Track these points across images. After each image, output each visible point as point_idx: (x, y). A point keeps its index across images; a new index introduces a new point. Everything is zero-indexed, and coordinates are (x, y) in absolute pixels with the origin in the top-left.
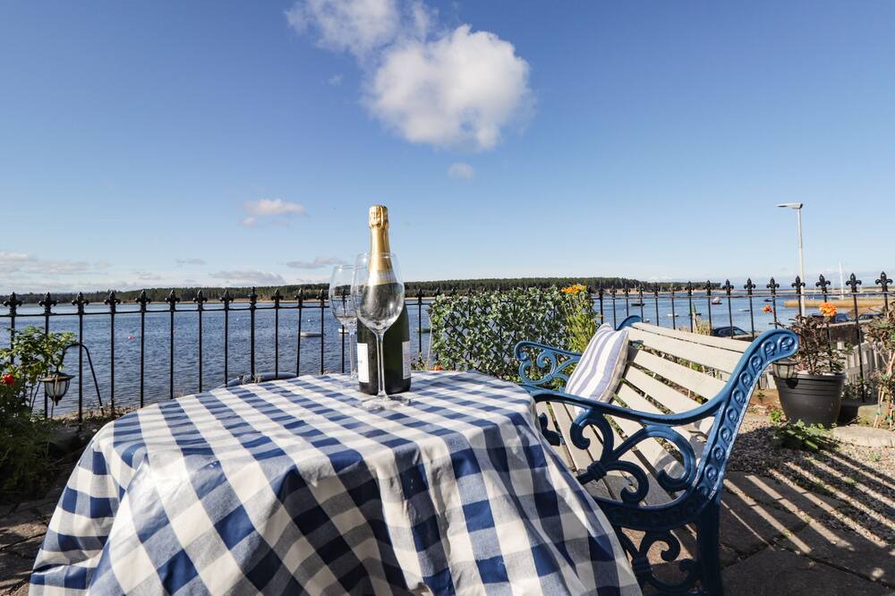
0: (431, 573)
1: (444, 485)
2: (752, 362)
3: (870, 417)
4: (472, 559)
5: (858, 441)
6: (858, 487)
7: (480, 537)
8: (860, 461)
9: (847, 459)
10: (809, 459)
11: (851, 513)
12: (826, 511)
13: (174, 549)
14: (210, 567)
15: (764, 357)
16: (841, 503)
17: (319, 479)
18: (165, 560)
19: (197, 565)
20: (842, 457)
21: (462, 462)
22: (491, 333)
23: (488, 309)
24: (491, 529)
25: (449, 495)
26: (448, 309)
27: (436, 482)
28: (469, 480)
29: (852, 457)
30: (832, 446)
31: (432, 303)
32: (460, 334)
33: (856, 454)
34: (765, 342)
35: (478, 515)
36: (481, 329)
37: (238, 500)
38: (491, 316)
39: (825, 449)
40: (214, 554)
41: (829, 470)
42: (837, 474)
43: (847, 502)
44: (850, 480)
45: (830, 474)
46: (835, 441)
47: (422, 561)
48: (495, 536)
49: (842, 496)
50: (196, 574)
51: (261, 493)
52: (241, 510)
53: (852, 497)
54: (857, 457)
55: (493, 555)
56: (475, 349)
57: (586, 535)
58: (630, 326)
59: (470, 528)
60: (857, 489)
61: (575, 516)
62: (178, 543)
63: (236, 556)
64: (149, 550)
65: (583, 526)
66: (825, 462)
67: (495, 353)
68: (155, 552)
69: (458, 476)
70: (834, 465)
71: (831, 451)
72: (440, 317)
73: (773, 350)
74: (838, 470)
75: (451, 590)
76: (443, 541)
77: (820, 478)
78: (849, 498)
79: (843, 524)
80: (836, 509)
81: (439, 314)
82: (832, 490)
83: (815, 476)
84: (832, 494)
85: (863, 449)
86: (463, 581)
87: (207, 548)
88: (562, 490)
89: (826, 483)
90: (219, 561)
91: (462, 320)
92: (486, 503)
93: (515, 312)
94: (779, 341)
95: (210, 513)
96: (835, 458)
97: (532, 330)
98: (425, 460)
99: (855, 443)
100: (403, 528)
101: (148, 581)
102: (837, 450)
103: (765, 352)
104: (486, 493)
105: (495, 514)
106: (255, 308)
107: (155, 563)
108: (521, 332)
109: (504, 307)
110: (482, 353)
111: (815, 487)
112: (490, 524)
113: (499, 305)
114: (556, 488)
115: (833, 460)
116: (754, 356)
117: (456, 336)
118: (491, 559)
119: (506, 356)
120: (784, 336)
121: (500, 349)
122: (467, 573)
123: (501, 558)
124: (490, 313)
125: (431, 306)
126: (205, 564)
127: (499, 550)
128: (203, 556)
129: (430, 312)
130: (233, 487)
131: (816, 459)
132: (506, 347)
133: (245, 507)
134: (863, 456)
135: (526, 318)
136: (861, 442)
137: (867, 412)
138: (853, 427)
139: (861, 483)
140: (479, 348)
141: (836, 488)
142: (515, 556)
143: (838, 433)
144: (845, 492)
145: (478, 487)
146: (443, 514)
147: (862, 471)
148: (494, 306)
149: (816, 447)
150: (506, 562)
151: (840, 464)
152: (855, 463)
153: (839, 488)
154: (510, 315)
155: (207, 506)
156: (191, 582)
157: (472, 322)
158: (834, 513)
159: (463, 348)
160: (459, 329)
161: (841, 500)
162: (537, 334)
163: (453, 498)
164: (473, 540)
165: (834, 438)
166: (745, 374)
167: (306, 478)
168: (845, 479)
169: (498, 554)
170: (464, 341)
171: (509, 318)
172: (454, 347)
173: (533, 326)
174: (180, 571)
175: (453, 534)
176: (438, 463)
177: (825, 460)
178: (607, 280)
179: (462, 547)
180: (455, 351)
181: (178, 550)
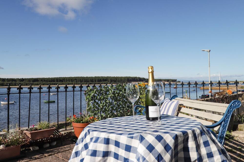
0: (199, 157)
1: (199, 137)
2: (230, 109)
3: (242, 128)
4: (206, 153)
5: (240, 135)
6: (242, 149)
7: (207, 148)
8: (241, 142)
9: (238, 141)
10: (227, 142)
11: (242, 157)
12: (235, 157)
13: (158, 153)
14: (165, 157)
15: (233, 108)
16: (239, 154)
17: (180, 137)
18: (157, 156)
19: (163, 156)
20: (236, 141)
21: (202, 133)
22: (109, 102)
23: (108, 93)
24: (209, 146)
25: (200, 140)
26: (93, 93)
27: (198, 137)
28: (204, 136)
29: (239, 141)
30: (232, 138)
31: (86, 90)
32: (97, 103)
33: (240, 140)
34: (233, 104)
35: (206, 144)
36: (106, 101)
37: (167, 142)
38: (109, 96)
39: (231, 139)
40: (165, 154)
41: (233, 145)
42: (236, 146)
43: (240, 154)
44: (240, 147)
45: (234, 146)
46: (233, 136)
47: (197, 154)
48: (210, 148)
49: (238, 152)
50: (163, 158)
51: (171, 140)
52: (168, 144)
53: (241, 152)
54: (240, 141)
55: (210, 152)
56: (103, 109)
57: (221, 149)
58: (174, 99)
59: (205, 147)
60: (242, 150)
61: (218, 145)
62: (158, 152)
63: (169, 154)
64: (153, 154)
65: (220, 147)
66: (231, 143)
67: (111, 110)
68: (154, 154)
69: (202, 135)
70: (234, 143)
71: (233, 139)
72: (90, 96)
73: (235, 106)
74: (236, 145)
75: (202, 160)
76: (200, 150)
77: (231, 148)
78: (240, 153)
79: (241, 160)
80: (237, 156)
81: (89, 95)
82: (235, 151)
83: (230, 147)
84: (235, 152)
85: (241, 138)
86: (204, 158)
87: (164, 152)
88: (215, 139)
89: (233, 149)
90: (166, 155)
91: (98, 97)
92: (208, 141)
93: (119, 94)
94: (236, 103)
95: (163, 145)
96: (234, 141)
97: (124, 101)
98: (196, 132)
99: (239, 136)
100: (194, 147)
101: (154, 161)
102: (234, 139)
103: (233, 106)
104: (207, 139)
105: (210, 143)
106: (10, 94)
107: (155, 157)
108: (120, 102)
109: (114, 92)
110: (106, 111)
111: (230, 150)
112: (209, 145)
113: (113, 91)
114: (214, 139)
115: (233, 142)
116: (230, 108)
117: (96, 104)
118: (210, 153)
119: (115, 112)
120: (238, 102)
121: (113, 109)
122: (204, 156)
123: (212, 152)
124: (109, 94)
125: (86, 92)
126: (164, 156)
127: (211, 150)
128: (163, 154)
129: (85, 94)
130: (165, 139)
131: (229, 142)
132: (115, 108)
133: (168, 143)
134: (242, 140)
135: (122, 96)
136: (241, 136)
137: (241, 126)
138: (237, 131)
139: (243, 148)
140: (105, 109)
141: (236, 150)
142: (215, 151)
143: (233, 134)
144: (239, 151)
145: (206, 138)
146: (200, 143)
147: (242, 145)
148: (110, 91)
149: (228, 138)
150: (213, 153)
151: (236, 143)
152: (240, 142)
153: (237, 150)
154: (117, 95)
155: (161, 144)
156: (162, 160)
157: (102, 98)
158: (237, 157)
159: (98, 109)
160: (97, 101)
161: (238, 154)
162: (126, 102)
163: (201, 141)
164: (206, 149)
165: (233, 135)
166: (228, 113)
167: (178, 137)
168: (238, 147)
169: (211, 151)
170: (99, 106)
171: (116, 96)
172: (96, 109)
173: (125, 99)
174: (160, 158)
175: (202, 148)
176: (198, 133)
177: (231, 142)
178: (132, 78)
179: (204, 151)
180: (96, 110)
181: (159, 153)
